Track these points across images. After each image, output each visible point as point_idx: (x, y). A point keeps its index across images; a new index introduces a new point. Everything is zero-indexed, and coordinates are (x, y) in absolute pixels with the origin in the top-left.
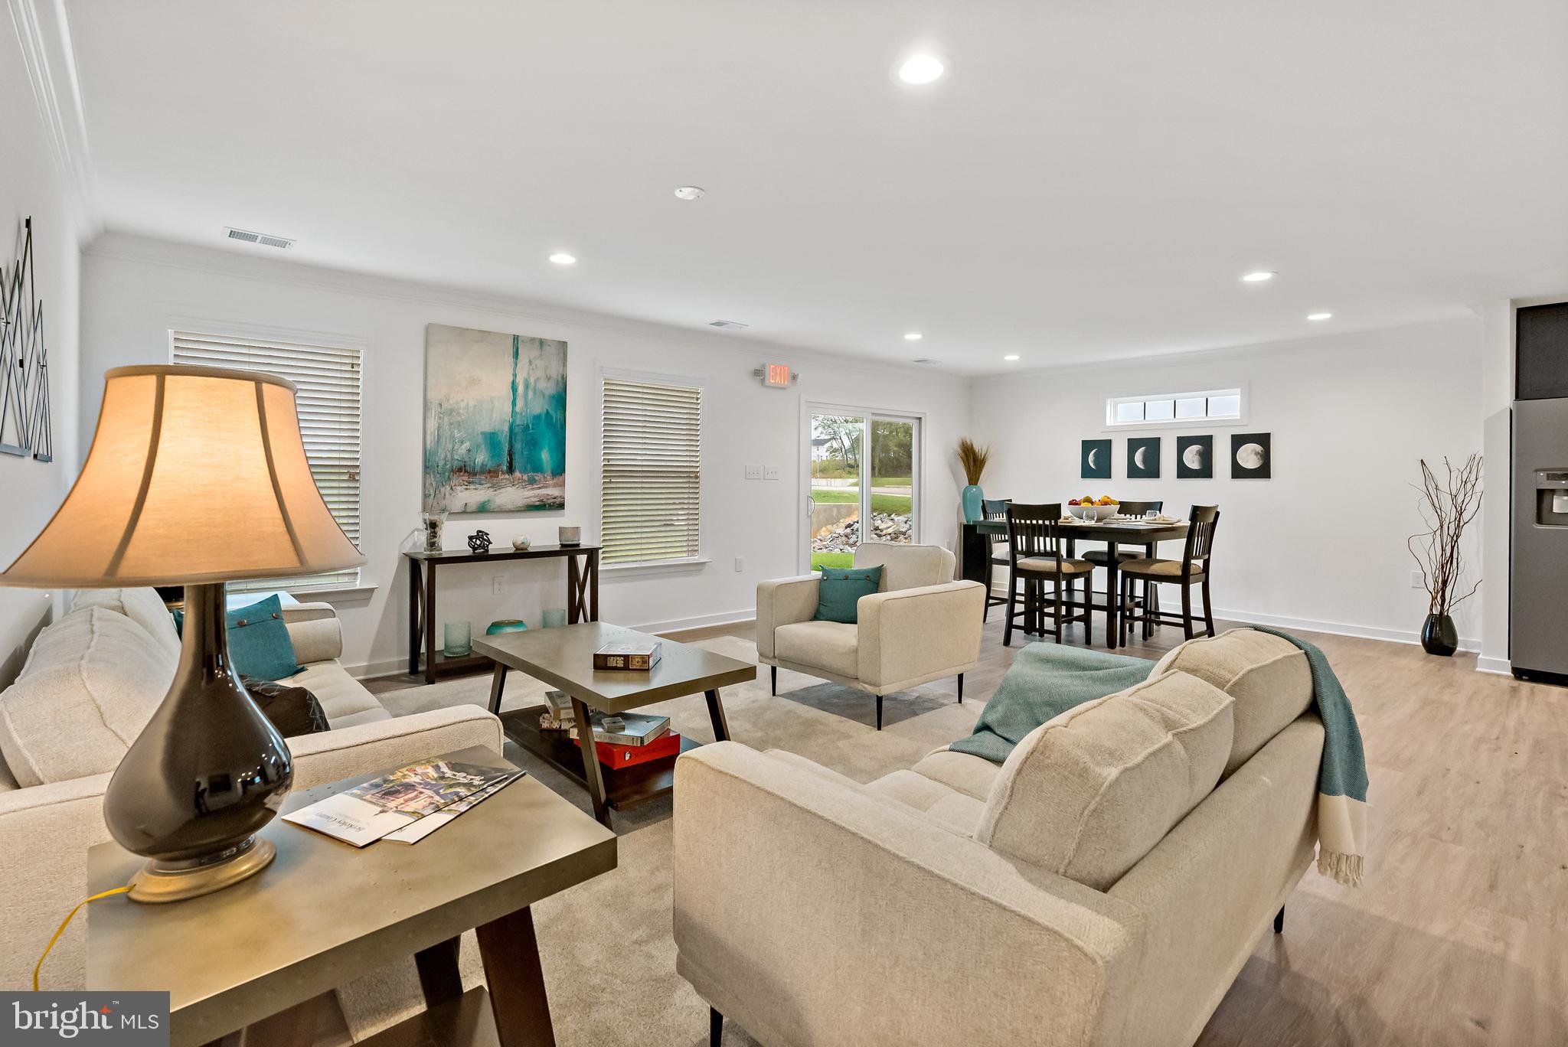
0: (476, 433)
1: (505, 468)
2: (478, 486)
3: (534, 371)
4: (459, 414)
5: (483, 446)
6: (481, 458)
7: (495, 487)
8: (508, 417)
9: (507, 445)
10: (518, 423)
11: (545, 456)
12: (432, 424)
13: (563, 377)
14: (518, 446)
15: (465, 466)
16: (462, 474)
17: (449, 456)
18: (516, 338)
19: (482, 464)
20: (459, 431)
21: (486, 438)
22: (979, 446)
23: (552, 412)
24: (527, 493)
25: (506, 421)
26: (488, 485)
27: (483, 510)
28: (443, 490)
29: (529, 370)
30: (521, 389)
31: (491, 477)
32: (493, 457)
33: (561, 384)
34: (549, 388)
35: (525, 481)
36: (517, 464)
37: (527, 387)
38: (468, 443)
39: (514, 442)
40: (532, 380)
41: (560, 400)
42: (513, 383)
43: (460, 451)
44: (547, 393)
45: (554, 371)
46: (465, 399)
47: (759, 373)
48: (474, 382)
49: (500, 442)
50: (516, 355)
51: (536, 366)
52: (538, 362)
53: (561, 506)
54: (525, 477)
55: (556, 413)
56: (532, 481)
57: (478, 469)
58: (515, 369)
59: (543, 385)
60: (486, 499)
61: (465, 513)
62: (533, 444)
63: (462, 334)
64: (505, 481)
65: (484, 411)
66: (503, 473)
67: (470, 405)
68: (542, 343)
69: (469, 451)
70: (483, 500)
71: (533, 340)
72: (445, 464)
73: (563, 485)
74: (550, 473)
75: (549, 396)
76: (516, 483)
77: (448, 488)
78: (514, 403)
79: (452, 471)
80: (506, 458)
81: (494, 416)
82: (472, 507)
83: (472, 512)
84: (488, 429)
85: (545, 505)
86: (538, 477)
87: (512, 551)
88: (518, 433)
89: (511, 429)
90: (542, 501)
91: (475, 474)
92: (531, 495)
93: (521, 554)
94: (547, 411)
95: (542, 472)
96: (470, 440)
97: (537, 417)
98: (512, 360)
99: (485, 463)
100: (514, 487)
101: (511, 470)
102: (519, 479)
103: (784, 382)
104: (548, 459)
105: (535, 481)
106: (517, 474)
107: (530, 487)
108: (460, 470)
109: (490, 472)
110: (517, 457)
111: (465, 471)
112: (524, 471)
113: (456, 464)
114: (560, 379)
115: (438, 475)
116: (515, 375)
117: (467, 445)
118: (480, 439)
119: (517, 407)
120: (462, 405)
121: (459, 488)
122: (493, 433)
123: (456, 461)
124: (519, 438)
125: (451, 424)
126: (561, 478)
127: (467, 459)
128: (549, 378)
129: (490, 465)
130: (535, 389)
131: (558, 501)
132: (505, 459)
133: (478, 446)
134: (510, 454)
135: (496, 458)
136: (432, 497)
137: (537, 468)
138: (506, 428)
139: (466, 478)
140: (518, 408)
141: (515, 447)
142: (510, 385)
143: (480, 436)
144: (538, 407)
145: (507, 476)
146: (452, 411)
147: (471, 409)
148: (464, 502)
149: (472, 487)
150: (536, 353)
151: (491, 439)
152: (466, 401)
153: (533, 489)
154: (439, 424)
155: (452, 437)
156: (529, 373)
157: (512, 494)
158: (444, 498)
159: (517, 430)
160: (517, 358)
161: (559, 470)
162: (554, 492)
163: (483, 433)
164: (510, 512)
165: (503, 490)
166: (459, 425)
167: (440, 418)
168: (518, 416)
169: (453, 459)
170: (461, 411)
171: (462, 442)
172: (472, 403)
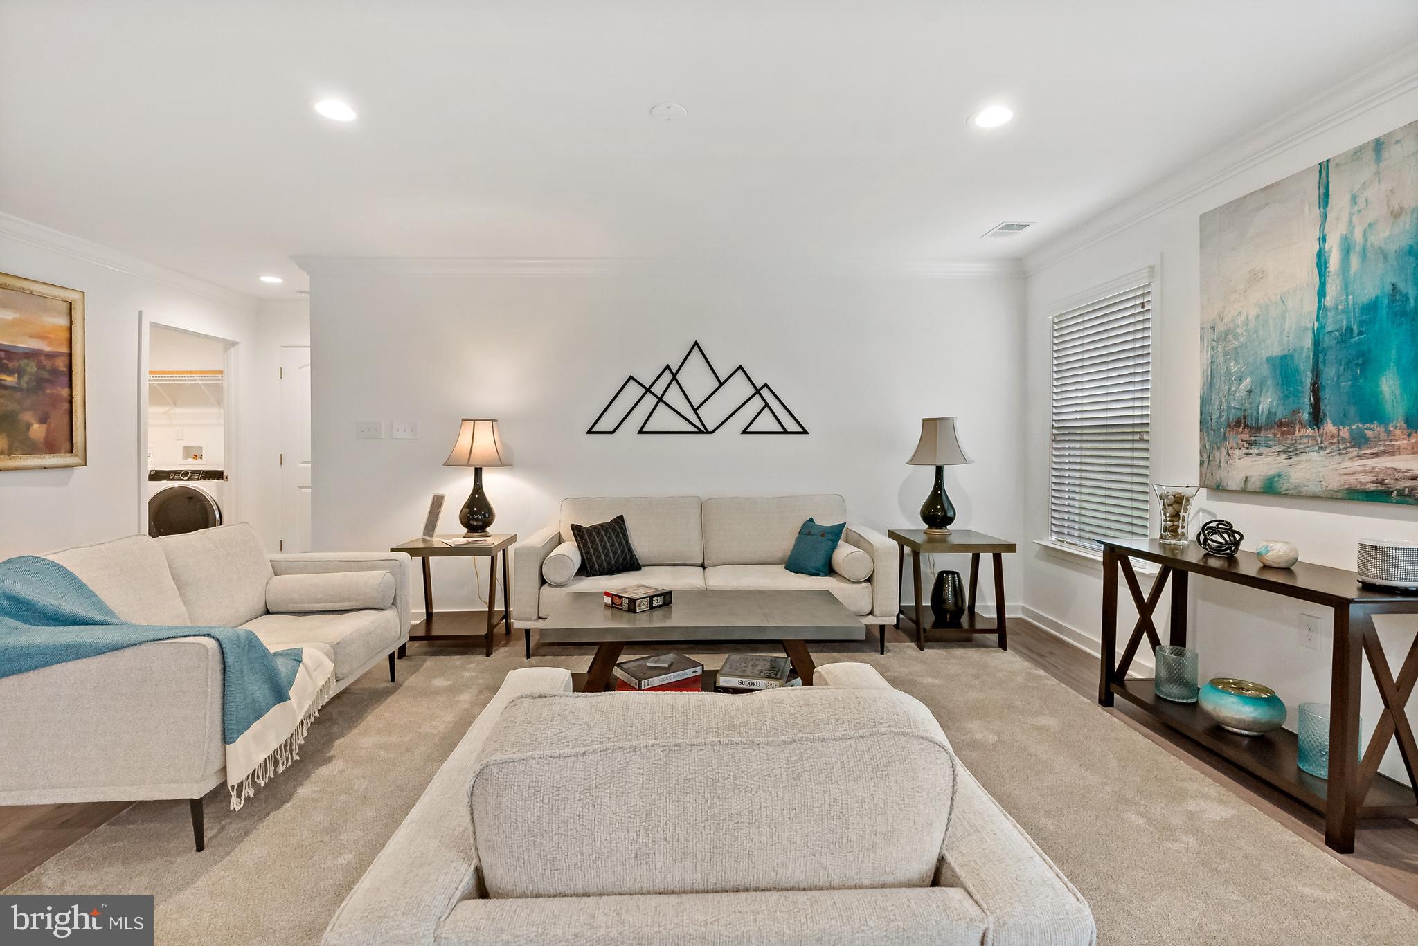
0: (1259, 362)
1: (1305, 416)
2: (1263, 450)
4: (1236, 337)
5: (1270, 382)
6: (1267, 402)
7: (1290, 451)
8: (1310, 322)
9: (1309, 374)
10: (1329, 329)
11: (1392, 387)
12: (1206, 359)
14: (1329, 373)
15: (1244, 416)
16: (1241, 430)
17: (1224, 404)
18: (1325, 168)
19: (1269, 413)
20: (1237, 363)
21: (1274, 368)
23: (1407, 287)
24: (1350, 465)
25: (1306, 329)
26: (1280, 448)
27: (1271, 490)
28: (1217, 454)
29: (1351, 212)
30: (1334, 261)
31: (1283, 433)
32: (1285, 397)
34: (1401, 235)
35: (1346, 441)
36: (1327, 407)
38: (1249, 379)
39: (1321, 365)
40: (1360, 235)
42: (1320, 254)
43: (1237, 395)
44: (1393, 248)
45: (1411, 193)
46: (1243, 310)
48: (1256, 277)
49: (1297, 370)
50: (1324, 198)
51: (1365, 200)
52: (1370, 191)
54: (1347, 433)
56: (1361, 442)
57: (1262, 420)
58: (1322, 228)
60: (1273, 472)
61: (1245, 492)
62: (1362, 364)
63: (1236, 209)
64: (1305, 440)
65: (1271, 322)
66: (1303, 426)
67: (1251, 316)
68: (1378, 145)
69: (1250, 392)
71: (1360, 152)
72: (1220, 416)
74: (1401, 422)
75: (1397, 252)
76: (1326, 443)
77: (1224, 452)
78: (1322, 293)
79: (1229, 426)
80: (1307, 398)
81: (1287, 327)
82: (1255, 484)
83: (1255, 493)
84: (1276, 351)
85: (1388, 493)
86: (1374, 432)
88: (1330, 348)
89: (1316, 343)
90: (1382, 483)
91: (1258, 429)
92: (1362, 468)
94: (1394, 288)
95: (1381, 422)
96: (1251, 374)
97: (1370, 308)
98: (1316, 211)
99: (1273, 410)
100: (1322, 453)
101: (1317, 419)
102: (1333, 437)
104: (1398, 391)
105: (1369, 441)
106: (1329, 427)
107: (1357, 452)
108: (1238, 424)
109: (1281, 424)
110: (1327, 396)
111: (1245, 426)
112: (1344, 420)
113: (1234, 415)
115: (1212, 433)
116: (1323, 239)
117: (1247, 382)
118: (1265, 370)
119: (1328, 298)
120: (1240, 320)
121: (1237, 452)
122: (1285, 356)
123: (1233, 411)
124: (1331, 356)
125: (1226, 354)
127: (1247, 406)
128: (1395, 215)
129: (1281, 413)
130: (1367, 249)
132: (1307, 400)
133: (1262, 383)
134: (1316, 391)
135: (1291, 399)
136: (1206, 464)
137: (1368, 412)
138: (1308, 343)
139: (1246, 437)
140: (1329, 301)
141: (1324, 376)
142: (1315, 260)
143: (1265, 365)
144: (1371, 287)
145: (1309, 431)
146: (1227, 333)
147: (1252, 325)
148: (1243, 476)
149: (1254, 450)
150: (1367, 173)
151: (1283, 368)
152: (1244, 315)
153: (1362, 458)
154: (1212, 357)
155: (1228, 373)
156: (1348, 223)
157: (1318, 466)
158: (1223, 468)
159: (1327, 341)
160: (1326, 204)
162: (1412, 465)
163: (1270, 360)
164: (1315, 497)
165: (1303, 457)
166: (1237, 353)
167: (1213, 348)
168: (1330, 314)
169: (1229, 407)
170: (1239, 331)
171: (1240, 380)
172: (1253, 312)
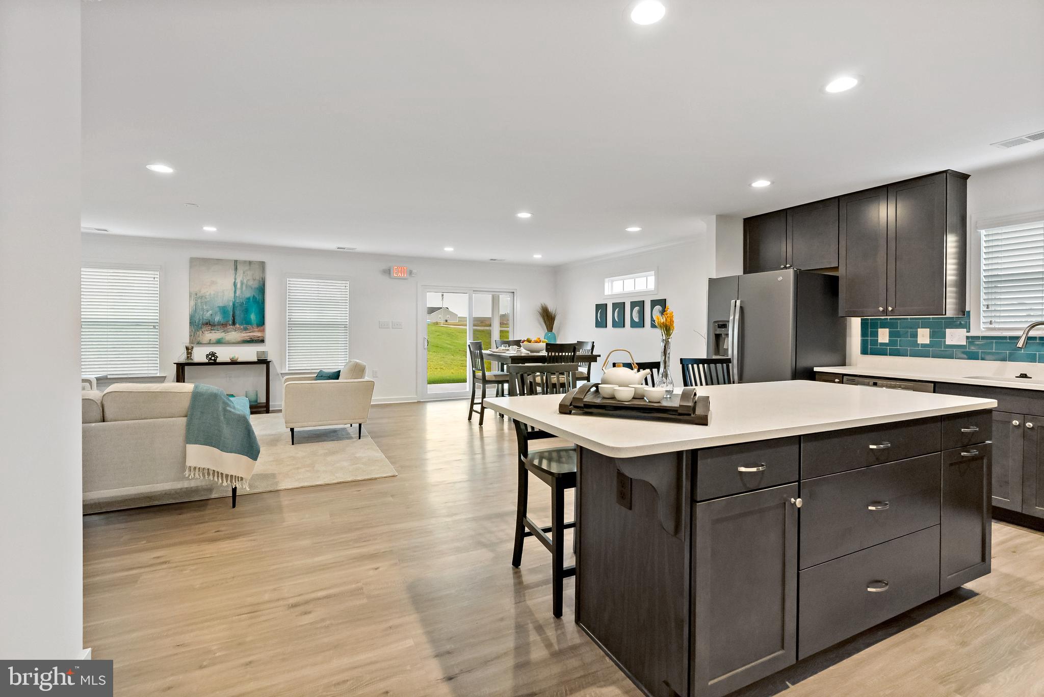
0: (215, 306)
1: (231, 323)
2: (216, 331)
3: (246, 278)
5: (219, 313)
6: (218, 318)
7: (225, 331)
8: (232, 299)
9: (232, 312)
10: (237, 302)
11: (253, 317)
12: (193, 303)
13: (262, 279)
14: (237, 313)
15: (209, 322)
17: (201, 318)
18: (236, 262)
19: (218, 321)
20: (206, 306)
21: (220, 310)
22: (551, 308)
23: (257, 296)
24: (243, 335)
25: (230, 300)
26: (222, 331)
27: (219, 342)
28: (198, 333)
29: (243, 276)
30: (239, 285)
31: (223, 327)
32: (224, 318)
33: (261, 283)
34: (256, 285)
35: (242, 329)
36: (237, 319)
37: (242, 284)
39: (235, 311)
40: (245, 281)
41: (262, 290)
42: (235, 283)
43: (206, 315)
44: (253, 287)
45: (258, 276)
46: (208, 291)
47: (388, 272)
48: (213, 283)
49: (228, 311)
50: (236, 269)
51: (247, 274)
52: (248, 272)
53: (262, 341)
54: (242, 327)
55: (259, 296)
56: (245, 329)
57: (216, 323)
58: (235, 276)
59: (251, 283)
60: (221, 337)
61: (210, 343)
62: (246, 311)
63: (205, 262)
64: (231, 329)
65: (219, 296)
66: (230, 325)
68: (250, 263)
69: (211, 315)
70: (220, 337)
71: (245, 262)
72: (199, 321)
73: (263, 331)
74: (255, 325)
75: (255, 288)
76: (237, 330)
77: (201, 332)
78: (235, 292)
79: (203, 324)
80: (231, 318)
81: (225, 298)
82: (213, 341)
84: (221, 305)
85: (253, 341)
86: (249, 327)
87: (230, 361)
89: (234, 305)
90: (251, 338)
91: (215, 326)
92: (246, 335)
93: (234, 363)
94: (254, 296)
95: (251, 325)
96: (212, 310)
97: (249, 299)
98: (233, 272)
99: (220, 321)
100: (236, 332)
101: (234, 323)
102: (239, 328)
103: (404, 275)
104: (255, 318)
105: (248, 329)
106: (237, 326)
107: (245, 332)
108: (207, 324)
109: (223, 325)
111: (210, 324)
112: (241, 324)
113: (205, 321)
114: (261, 279)
115: (196, 326)
116: (235, 279)
117: (210, 312)
118: (217, 309)
120: (208, 294)
121: (206, 332)
122: (224, 307)
124: (238, 308)
125: (201, 303)
126: (262, 328)
127: (210, 319)
128: (254, 280)
129: (222, 321)
130: (246, 285)
131: (261, 338)
133: (216, 313)
134: (234, 316)
135: (226, 318)
137: (248, 322)
138: (231, 304)
139: (210, 328)
140: (237, 294)
142: (233, 284)
144: (248, 294)
145: (232, 327)
146: (202, 297)
147: (212, 296)
148: (209, 339)
149: (213, 331)
150: (247, 268)
151: (223, 310)
152: (209, 292)
153: (246, 333)
154: (195, 303)
155: (203, 309)
156: (243, 278)
157: (234, 335)
158: (199, 337)
159: (237, 305)
160: (236, 271)
161: (262, 323)
162: (259, 334)
163: (219, 307)
164: (234, 343)
165: (230, 333)
166: (206, 303)
167: (196, 300)
168: (238, 298)
169: (203, 319)
170: (207, 297)
171: (208, 311)
172: (212, 293)
